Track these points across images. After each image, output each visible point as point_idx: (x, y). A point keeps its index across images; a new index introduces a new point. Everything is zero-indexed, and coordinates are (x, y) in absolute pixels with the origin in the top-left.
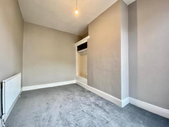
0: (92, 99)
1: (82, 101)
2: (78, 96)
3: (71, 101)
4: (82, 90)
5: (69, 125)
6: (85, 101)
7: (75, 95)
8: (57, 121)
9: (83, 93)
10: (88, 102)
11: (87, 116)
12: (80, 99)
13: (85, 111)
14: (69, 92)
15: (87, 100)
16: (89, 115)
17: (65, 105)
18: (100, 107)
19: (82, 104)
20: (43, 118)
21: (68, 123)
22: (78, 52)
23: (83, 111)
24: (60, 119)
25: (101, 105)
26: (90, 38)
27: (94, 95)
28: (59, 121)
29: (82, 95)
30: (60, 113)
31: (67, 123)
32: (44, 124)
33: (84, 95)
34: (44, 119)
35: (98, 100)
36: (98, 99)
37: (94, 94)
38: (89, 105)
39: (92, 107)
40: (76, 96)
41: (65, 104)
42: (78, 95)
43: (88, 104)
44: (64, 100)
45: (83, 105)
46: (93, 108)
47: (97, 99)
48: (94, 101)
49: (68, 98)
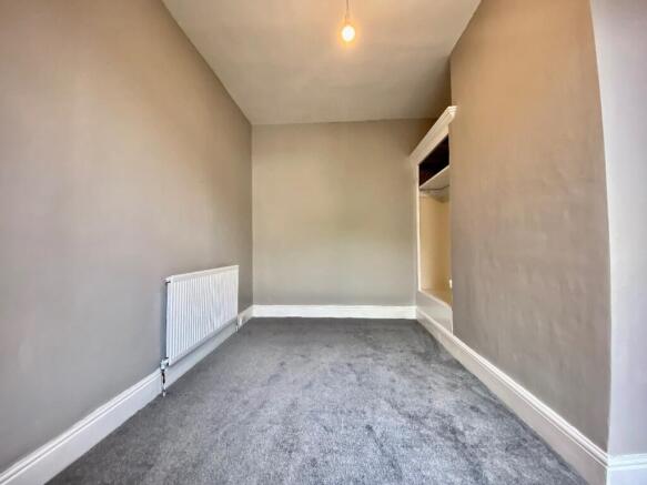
0: (444, 400)
1: (393, 390)
2: (390, 368)
3: (353, 377)
4: (423, 351)
5: (290, 452)
6: (405, 396)
7: (382, 362)
8: (270, 422)
9: (420, 364)
10: (414, 404)
11: (371, 455)
12: (394, 381)
13: (378, 433)
14: (369, 345)
15: (421, 395)
16: (383, 452)
17: (326, 385)
18: (461, 447)
19: (382, 402)
20: (246, 398)
21: (292, 445)
22: (421, 190)
23: (369, 428)
24: (280, 421)
25: (470, 438)
26: (456, 115)
27: (468, 387)
28: (275, 427)
29: (412, 369)
30: (293, 405)
31: (291, 441)
32: (237, 416)
33: (419, 373)
34: (246, 403)
35: (474, 414)
36: (478, 410)
37: (470, 381)
38: (412, 417)
39: (419, 430)
40: (382, 365)
41: (327, 380)
42: (394, 364)
43: (410, 409)
44: (332, 370)
45: (386, 407)
46: (421, 435)
47: (472, 408)
48: (449, 410)
49: (349, 365)
